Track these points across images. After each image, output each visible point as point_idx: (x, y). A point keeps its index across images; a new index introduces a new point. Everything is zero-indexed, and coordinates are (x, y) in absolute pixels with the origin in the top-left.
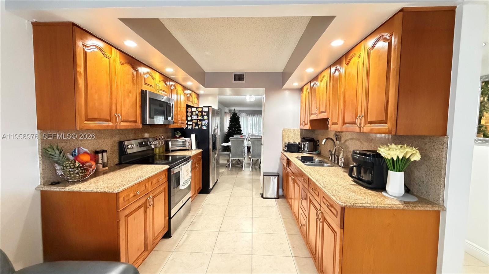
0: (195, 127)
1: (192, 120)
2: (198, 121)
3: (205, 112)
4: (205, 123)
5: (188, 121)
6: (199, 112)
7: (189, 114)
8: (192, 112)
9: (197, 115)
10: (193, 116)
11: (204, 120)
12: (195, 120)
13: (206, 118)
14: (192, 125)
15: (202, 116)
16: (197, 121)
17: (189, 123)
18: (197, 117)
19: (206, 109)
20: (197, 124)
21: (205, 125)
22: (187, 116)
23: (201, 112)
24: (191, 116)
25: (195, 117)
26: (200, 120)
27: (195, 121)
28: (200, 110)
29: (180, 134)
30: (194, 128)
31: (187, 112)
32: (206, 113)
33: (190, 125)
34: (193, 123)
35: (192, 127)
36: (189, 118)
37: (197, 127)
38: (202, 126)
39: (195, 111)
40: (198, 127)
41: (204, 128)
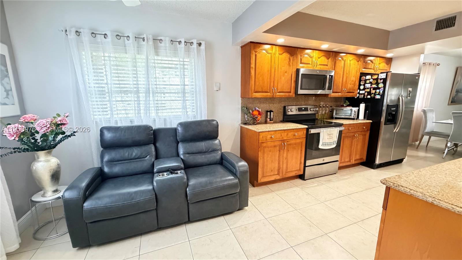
0: (367, 96)
1: (364, 89)
2: (372, 89)
3: (381, 79)
4: (380, 92)
5: (360, 90)
6: (374, 79)
7: (362, 83)
8: (366, 80)
9: (371, 83)
10: (366, 85)
11: (379, 88)
12: (368, 88)
13: (381, 85)
14: (364, 94)
15: (377, 84)
16: (370, 90)
17: (361, 92)
18: (371, 86)
19: (383, 76)
20: (369, 93)
21: (379, 94)
22: (360, 85)
23: (377, 79)
24: (364, 85)
25: (368, 86)
26: (374, 89)
27: (368, 90)
28: (376, 77)
29: (349, 103)
30: (365, 97)
31: (360, 81)
32: (382, 81)
33: (362, 94)
34: (365, 92)
35: (364, 96)
36: (362, 87)
37: (369, 97)
38: (375, 95)
39: (369, 79)
40: (371, 96)
41: (378, 97)
